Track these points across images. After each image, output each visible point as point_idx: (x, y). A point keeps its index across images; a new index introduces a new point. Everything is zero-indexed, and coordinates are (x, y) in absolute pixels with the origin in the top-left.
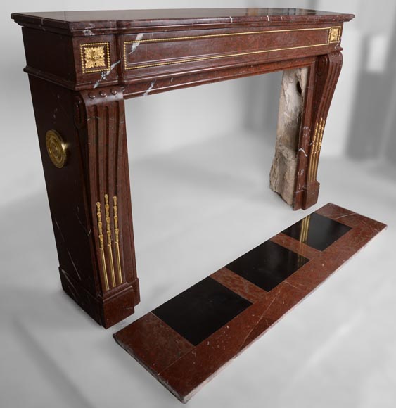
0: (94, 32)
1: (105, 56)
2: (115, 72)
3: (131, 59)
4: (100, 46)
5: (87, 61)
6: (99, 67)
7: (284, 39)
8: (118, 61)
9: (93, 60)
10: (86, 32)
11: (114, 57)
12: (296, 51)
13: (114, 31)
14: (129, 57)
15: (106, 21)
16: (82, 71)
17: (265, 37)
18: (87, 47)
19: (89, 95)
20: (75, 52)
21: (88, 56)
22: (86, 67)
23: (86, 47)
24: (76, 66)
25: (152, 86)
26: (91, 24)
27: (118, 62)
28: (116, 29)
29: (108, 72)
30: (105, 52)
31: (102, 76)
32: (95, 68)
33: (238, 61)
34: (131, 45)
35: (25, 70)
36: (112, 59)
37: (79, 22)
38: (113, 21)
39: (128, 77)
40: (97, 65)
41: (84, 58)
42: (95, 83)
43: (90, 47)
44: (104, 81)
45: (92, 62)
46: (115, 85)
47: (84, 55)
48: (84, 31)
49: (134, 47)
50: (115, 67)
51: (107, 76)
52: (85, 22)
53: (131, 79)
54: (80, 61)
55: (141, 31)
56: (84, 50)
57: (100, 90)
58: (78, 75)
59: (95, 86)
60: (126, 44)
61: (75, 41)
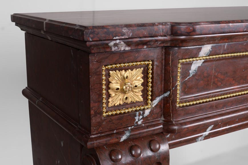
0: (128, 44)
1: (145, 84)
2: (158, 110)
3: (187, 89)
4: (137, 67)
5: (113, 94)
6: (132, 103)
8: (165, 92)
9: (124, 92)
10: (116, 45)
11: (159, 86)
13: (163, 41)
14: (184, 84)
15: (153, 25)
16: (102, 113)
18: (115, 69)
19: (110, 156)
20: (93, 79)
21: (115, 85)
22: (110, 105)
23: (112, 69)
24: (92, 105)
25: (212, 126)
26: (125, 30)
27: (166, 95)
28: (167, 38)
29: (147, 112)
30: (145, 77)
31: (137, 118)
32: (125, 105)
34: (190, 64)
35: (24, 93)
36: (155, 89)
37: (103, 27)
38: (166, 24)
39: (181, 119)
40: (129, 101)
41: (108, 88)
42: (123, 133)
43: (120, 69)
44: (139, 127)
45: (121, 96)
46: (158, 134)
47: (108, 83)
48: (112, 43)
49: (194, 67)
50: (160, 102)
51: (145, 119)
52: (114, 26)
53: (186, 123)
54: (101, 95)
56: (108, 75)
57: (131, 143)
58: (94, 120)
59: (124, 138)
60: (182, 64)
61: (93, 60)
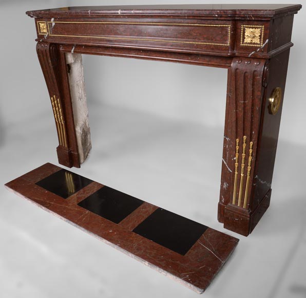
34: (52, 23)
60: (49, 23)
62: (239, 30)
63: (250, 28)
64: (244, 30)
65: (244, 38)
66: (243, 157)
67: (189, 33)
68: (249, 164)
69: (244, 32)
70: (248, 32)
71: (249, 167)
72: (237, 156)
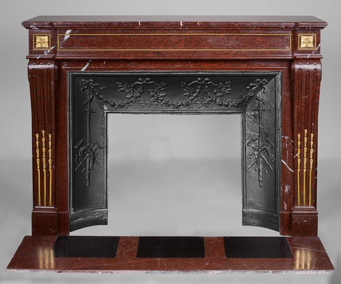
0: (37, 27)
1: (49, 42)
2: (53, 51)
3: (63, 45)
4: (46, 36)
5: (37, 44)
7: (217, 41)
9: (41, 43)
10: (33, 28)
12: (235, 52)
14: (62, 43)
15: (44, 22)
16: (32, 49)
17: (192, 38)
21: (38, 40)
22: (36, 47)
23: (36, 35)
25: (88, 65)
26: (33, 23)
27: (55, 46)
28: (50, 26)
29: (49, 51)
30: (49, 39)
31: (45, 53)
32: (41, 48)
33: (156, 55)
34: (63, 36)
36: (52, 44)
40: (43, 46)
43: (40, 36)
45: (40, 45)
46: (50, 59)
48: (31, 27)
49: (66, 38)
50: (53, 49)
51: (48, 53)
55: (70, 28)
56: (35, 37)
58: (30, 51)
59: (38, 58)
60: (59, 36)
62: (297, 38)
63: (305, 36)
64: (300, 37)
65: (300, 44)
66: (305, 151)
67: (252, 42)
68: (311, 157)
69: (300, 39)
70: (303, 39)
71: (311, 160)
72: (299, 153)
